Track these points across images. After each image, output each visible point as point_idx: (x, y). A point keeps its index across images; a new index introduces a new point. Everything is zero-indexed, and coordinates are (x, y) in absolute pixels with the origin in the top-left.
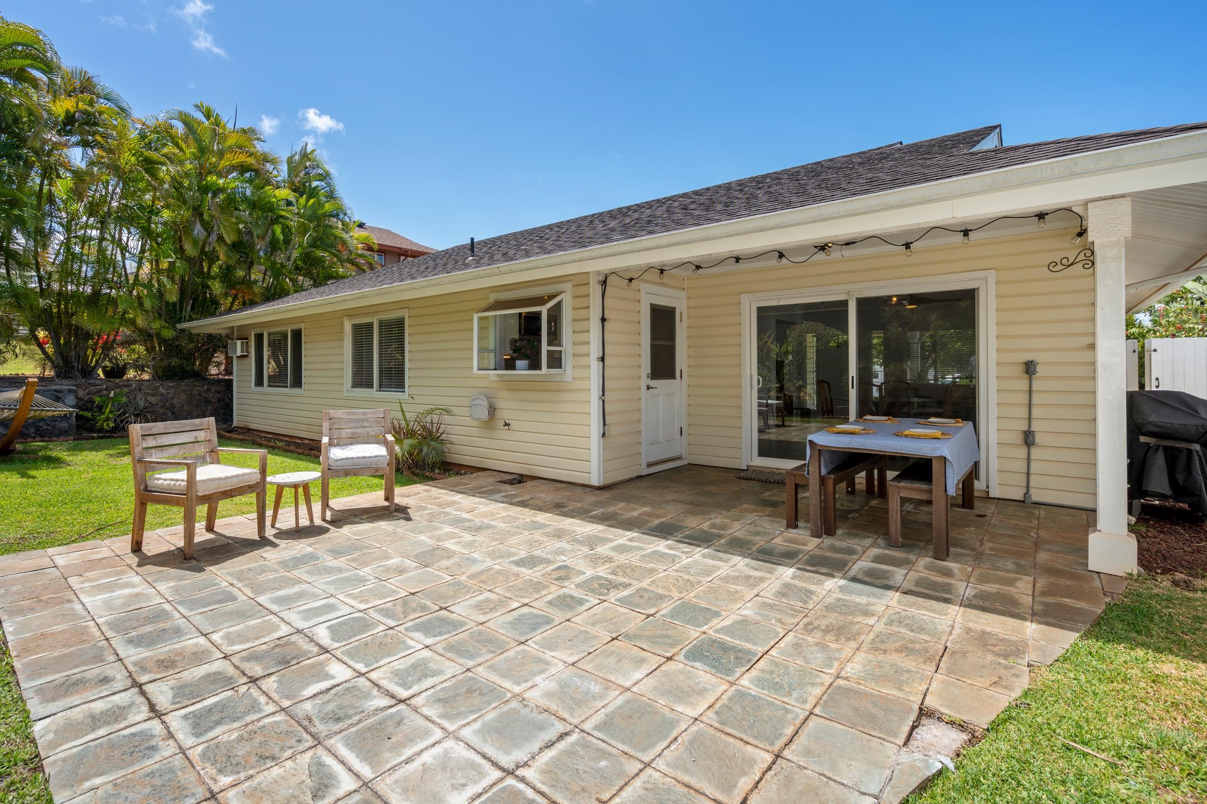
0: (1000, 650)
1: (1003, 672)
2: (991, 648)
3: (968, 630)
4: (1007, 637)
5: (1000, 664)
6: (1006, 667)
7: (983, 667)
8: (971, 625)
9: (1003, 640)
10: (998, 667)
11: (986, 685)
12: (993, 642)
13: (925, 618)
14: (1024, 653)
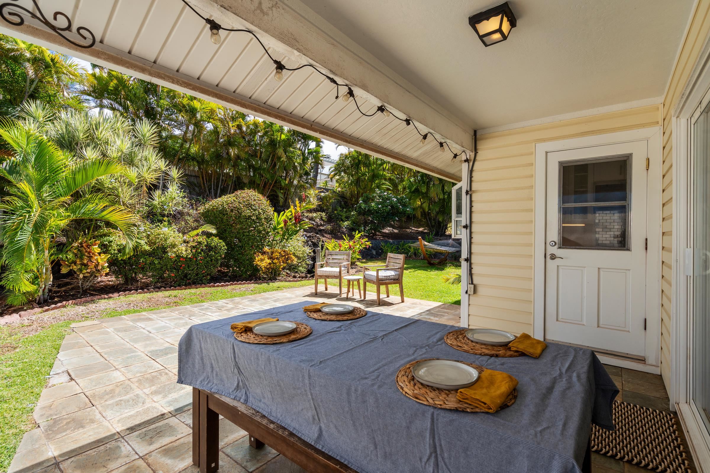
0: (62, 423)
1: (51, 412)
2: (69, 420)
3: (92, 421)
4: (64, 434)
5: (56, 415)
6: (51, 415)
7: (64, 408)
8: (95, 426)
9: (65, 430)
10: (56, 413)
11: (55, 403)
12: (70, 425)
13: (126, 411)
14: (46, 431)
